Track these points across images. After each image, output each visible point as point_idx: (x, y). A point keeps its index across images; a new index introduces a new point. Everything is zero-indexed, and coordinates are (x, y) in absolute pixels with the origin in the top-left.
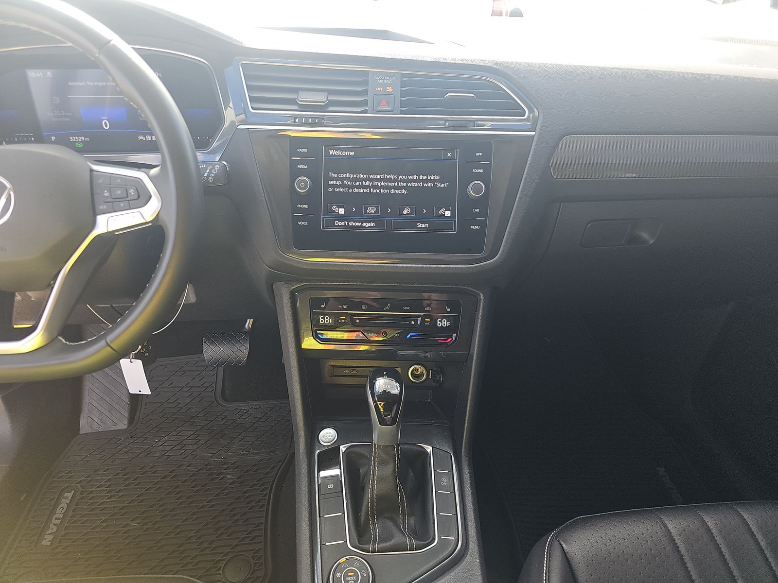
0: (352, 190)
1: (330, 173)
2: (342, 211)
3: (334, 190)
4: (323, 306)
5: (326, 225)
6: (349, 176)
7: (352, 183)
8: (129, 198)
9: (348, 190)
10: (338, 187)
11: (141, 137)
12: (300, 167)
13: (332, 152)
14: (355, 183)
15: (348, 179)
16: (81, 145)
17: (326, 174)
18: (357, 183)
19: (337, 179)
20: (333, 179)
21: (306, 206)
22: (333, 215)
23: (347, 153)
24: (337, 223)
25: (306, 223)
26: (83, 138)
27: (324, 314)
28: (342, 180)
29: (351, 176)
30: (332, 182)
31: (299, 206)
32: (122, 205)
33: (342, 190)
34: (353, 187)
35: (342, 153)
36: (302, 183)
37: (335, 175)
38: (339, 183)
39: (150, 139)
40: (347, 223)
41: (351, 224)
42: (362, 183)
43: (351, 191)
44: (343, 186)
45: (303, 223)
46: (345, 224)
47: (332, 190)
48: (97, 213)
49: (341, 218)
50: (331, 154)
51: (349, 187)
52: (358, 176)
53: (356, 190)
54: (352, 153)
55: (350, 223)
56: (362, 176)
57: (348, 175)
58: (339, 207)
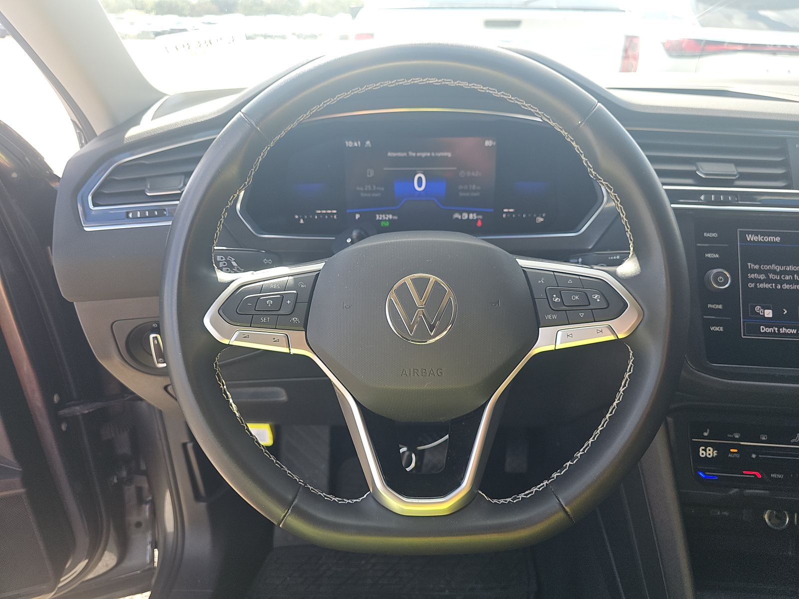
0: (781, 287)
1: (749, 264)
2: (768, 313)
3: (756, 286)
4: (706, 434)
5: (749, 331)
6: (776, 268)
7: (780, 277)
8: (591, 307)
9: (776, 286)
10: (761, 281)
11: (457, 216)
12: (709, 255)
13: (750, 238)
14: (784, 277)
15: (774, 272)
16: (387, 224)
17: (745, 266)
18: (787, 278)
19: (759, 272)
20: (754, 271)
21: (720, 307)
22: (756, 318)
23: (771, 239)
24: (763, 329)
25: (721, 328)
26: (391, 217)
27: (706, 445)
28: (766, 272)
29: (779, 268)
30: (753, 276)
31: (710, 306)
32: (582, 315)
33: (767, 286)
34: (781, 282)
35: (763, 239)
36: (721, 277)
37: (757, 267)
38: (762, 277)
39: (466, 217)
40: (776, 329)
41: (783, 330)
42: (794, 277)
43: (779, 287)
44: (768, 281)
45: (717, 329)
46: (775, 330)
47: (753, 285)
48: (542, 324)
49: (768, 322)
50: (748, 240)
51: (776, 282)
52: (788, 269)
53: (786, 286)
54: (778, 239)
55: (781, 329)
56: (793, 269)
57: (774, 267)
58: (765, 308)
